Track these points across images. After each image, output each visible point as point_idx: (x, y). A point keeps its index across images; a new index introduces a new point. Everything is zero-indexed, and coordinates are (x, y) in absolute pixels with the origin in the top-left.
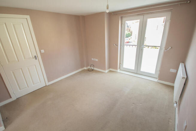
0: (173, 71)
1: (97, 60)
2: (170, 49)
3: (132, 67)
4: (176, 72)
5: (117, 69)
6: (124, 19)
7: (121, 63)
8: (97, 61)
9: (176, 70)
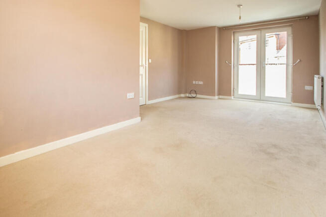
0: (308, 88)
1: (201, 83)
2: (299, 62)
3: (253, 92)
4: (312, 89)
5: (231, 96)
6: (236, 35)
7: (235, 87)
8: (201, 85)
9: (312, 87)
